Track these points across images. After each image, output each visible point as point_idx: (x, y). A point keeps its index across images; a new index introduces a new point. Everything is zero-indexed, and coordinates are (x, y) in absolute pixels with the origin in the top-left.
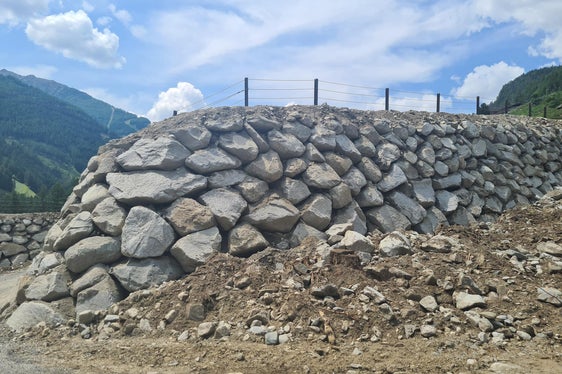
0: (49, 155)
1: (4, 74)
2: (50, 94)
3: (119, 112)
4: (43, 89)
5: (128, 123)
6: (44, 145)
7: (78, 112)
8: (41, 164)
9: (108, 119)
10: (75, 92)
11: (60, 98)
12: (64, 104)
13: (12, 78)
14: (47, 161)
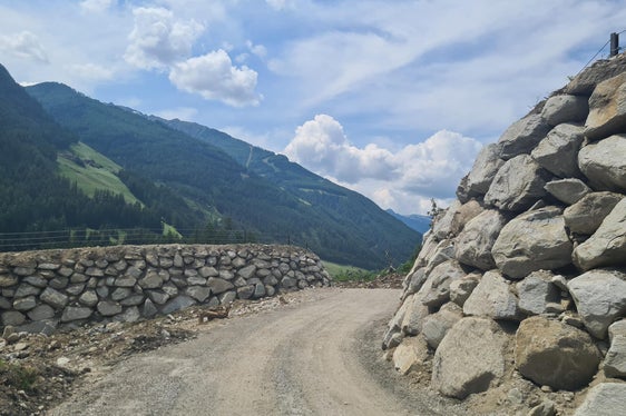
0: (193, 197)
1: (153, 120)
2: (193, 136)
3: (257, 150)
4: (186, 132)
5: (266, 161)
6: (188, 187)
7: (220, 152)
8: (186, 206)
9: (247, 158)
10: (215, 133)
11: (202, 138)
12: (205, 145)
13: (159, 123)
14: (190, 203)
